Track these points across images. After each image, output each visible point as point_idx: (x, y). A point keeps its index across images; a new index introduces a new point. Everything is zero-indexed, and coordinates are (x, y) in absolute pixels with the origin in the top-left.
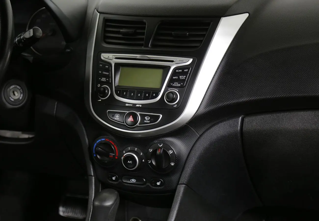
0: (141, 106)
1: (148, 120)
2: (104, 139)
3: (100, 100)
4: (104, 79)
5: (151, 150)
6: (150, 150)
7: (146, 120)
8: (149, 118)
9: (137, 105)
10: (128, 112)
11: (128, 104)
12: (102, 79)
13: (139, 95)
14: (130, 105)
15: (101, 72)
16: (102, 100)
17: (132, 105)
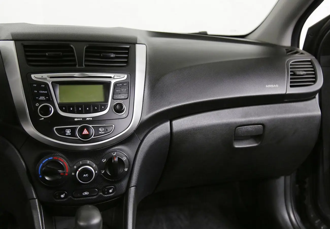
0: (91, 119)
1: (102, 132)
2: (52, 158)
3: (43, 119)
4: (42, 98)
5: (105, 160)
6: (103, 160)
7: (101, 131)
8: (103, 129)
9: (87, 119)
10: (79, 126)
11: (77, 119)
12: (40, 98)
13: (88, 109)
14: (80, 119)
15: (36, 91)
16: (44, 118)
17: (81, 119)
